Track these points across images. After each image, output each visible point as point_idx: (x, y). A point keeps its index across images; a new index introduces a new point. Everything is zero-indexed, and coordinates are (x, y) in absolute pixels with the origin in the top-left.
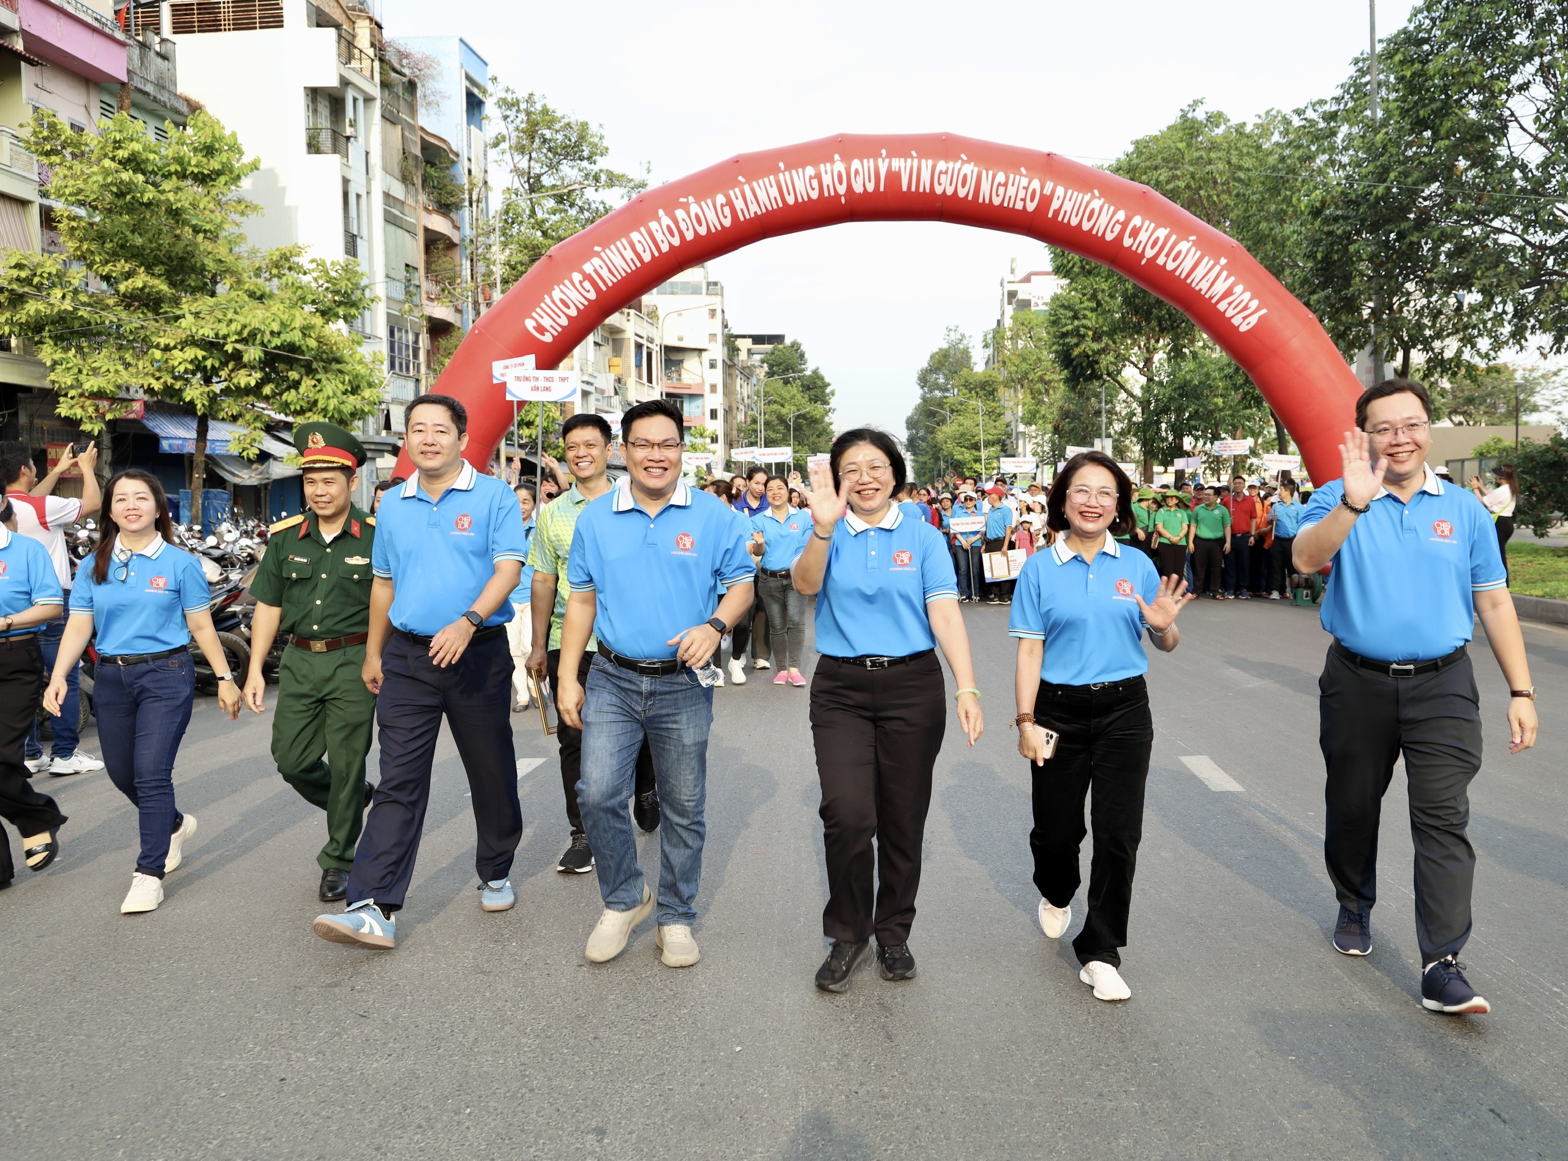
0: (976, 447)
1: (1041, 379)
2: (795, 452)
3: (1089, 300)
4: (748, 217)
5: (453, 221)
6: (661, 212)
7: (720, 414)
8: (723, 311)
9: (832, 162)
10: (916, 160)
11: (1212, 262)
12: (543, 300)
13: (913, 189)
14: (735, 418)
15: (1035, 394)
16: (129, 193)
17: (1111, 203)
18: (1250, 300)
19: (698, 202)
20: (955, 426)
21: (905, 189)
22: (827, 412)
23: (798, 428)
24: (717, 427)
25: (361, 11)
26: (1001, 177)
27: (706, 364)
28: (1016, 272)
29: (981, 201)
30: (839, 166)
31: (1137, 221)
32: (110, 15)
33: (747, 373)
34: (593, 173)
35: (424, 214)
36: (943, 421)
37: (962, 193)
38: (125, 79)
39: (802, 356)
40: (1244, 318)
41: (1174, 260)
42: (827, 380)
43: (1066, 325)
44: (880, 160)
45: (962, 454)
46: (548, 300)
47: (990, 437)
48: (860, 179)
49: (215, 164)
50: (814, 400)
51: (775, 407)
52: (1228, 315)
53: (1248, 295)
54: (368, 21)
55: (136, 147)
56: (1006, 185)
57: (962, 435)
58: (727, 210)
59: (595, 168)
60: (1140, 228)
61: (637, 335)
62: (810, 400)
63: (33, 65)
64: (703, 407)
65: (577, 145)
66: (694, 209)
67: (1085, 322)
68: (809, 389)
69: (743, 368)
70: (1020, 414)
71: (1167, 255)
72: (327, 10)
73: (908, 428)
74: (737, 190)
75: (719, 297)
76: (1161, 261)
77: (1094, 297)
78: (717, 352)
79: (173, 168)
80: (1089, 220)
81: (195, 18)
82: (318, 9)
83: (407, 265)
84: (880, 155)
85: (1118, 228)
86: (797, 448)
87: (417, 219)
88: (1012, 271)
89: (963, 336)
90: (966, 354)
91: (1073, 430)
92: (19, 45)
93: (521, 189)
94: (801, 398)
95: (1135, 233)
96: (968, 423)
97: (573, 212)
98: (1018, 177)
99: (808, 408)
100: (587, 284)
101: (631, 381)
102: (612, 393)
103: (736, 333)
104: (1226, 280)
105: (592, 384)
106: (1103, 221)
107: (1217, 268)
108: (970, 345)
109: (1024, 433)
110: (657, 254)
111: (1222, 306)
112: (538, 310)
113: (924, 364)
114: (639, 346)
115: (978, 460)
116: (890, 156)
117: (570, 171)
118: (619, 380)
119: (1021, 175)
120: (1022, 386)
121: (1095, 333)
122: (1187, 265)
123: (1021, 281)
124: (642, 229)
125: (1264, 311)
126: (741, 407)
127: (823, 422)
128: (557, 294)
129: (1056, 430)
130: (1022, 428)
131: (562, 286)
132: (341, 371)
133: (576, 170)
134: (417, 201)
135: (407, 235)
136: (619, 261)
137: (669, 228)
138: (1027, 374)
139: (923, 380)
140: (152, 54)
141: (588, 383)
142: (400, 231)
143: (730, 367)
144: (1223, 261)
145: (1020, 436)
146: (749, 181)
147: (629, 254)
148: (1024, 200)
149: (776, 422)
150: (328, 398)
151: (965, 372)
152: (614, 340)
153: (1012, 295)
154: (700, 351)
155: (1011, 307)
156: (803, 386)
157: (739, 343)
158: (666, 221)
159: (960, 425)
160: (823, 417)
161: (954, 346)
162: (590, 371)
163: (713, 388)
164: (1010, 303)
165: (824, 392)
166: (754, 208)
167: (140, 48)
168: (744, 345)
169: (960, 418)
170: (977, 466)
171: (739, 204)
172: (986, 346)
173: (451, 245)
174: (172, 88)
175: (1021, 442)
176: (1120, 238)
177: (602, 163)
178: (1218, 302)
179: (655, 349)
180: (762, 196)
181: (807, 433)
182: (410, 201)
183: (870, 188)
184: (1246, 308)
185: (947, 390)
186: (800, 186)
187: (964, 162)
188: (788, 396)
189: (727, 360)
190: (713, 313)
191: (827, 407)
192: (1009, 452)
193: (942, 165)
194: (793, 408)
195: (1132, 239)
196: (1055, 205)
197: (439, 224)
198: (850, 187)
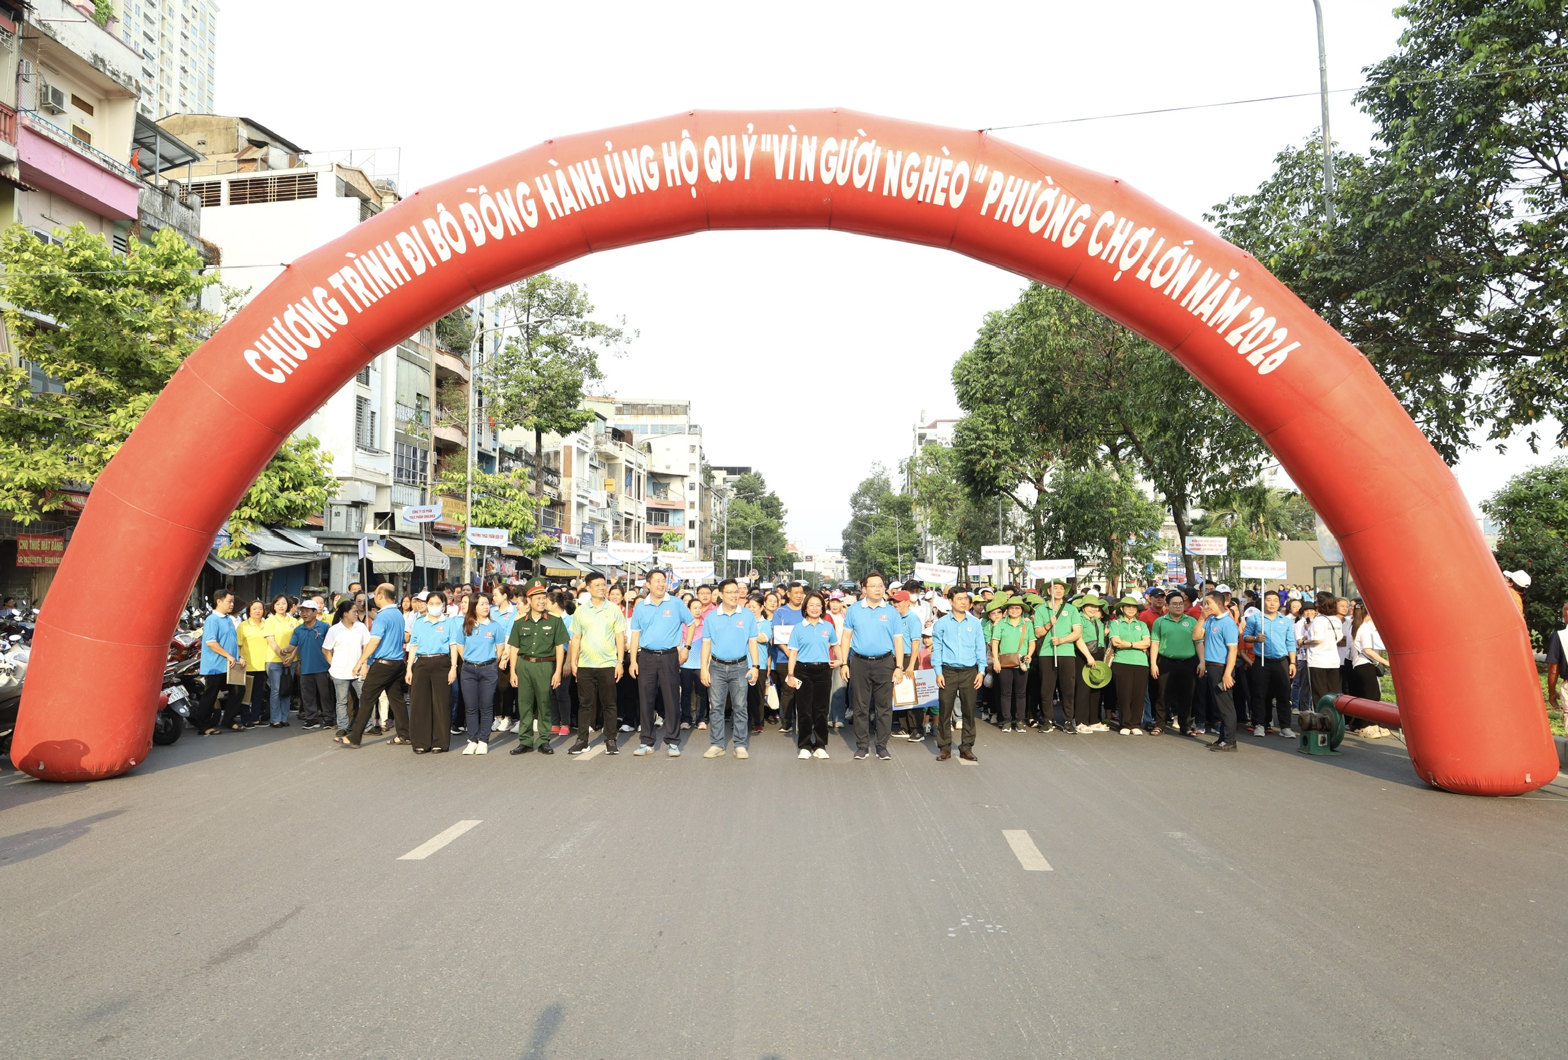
0: (893, 552)
1: (946, 498)
2: (754, 554)
3: (990, 423)
4: (561, 214)
5: (463, 362)
6: (440, 207)
7: (697, 524)
8: (701, 447)
9: (679, 141)
10: (795, 138)
11: (1217, 276)
12: (271, 324)
13: (791, 177)
14: (709, 528)
15: (941, 511)
16: (53, 288)
17: (1071, 194)
18: (1275, 329)
19: (491, 193)
20: (878, 536)
21: (779, 176)
22: (781, 525)
23: (757, 537)
24: (693, 535)
25: (388, 189)
26: (913, 159)
27: (687, 486)
28: (925, 420)
29: (885, 193)
30: (688, 146)
31: (1108, 218)
32: (126, 161)
33: (720, 494)
34: (580, 325)
35: (438, 355)
36: (869, 532)
37: (859, 182)
38: (136, 217)
39: (762, 483)
40: (1267, 355)
41: (1162, 273)
42: (781, 500)
43: (971, 444)
44: (745, 137)
45: (883, 557)
46: (277, 324)
47: (905, 545)
48: (717, 164)
49: (170, 275)
50: (770, 515)
51: (740, 520)
52: (1241, 350)
53: (1271, 322)
54: (393, 197)
55: (88, 253)
56: (920, 170)
57: (883, 543)
58: (531, 205)
59: (581, 321)
60: (1113, 228)
61: (627, 461)
62: (768, 515)
63: (23, 190)
64: (684, 519)
65: (568, 302)
66: (486, 202)
67: (986, 442)
68: (767, 507)
69: (717, 491)
70: (929, 526)
71: (1152, 266)
72: (356, 186)
73: (844, 538)
74: (546, 177)
75: (698, 436)
76: (1142, 275)
77: (994, 421)
78: (697, 478)
79: (131, 278)
80: (1039, 218)
81: (248, 191)
82: (347, 184)
83: (418, 395)
84: (746, 131)
85: (1080, 229)
86: (757, 552)
87: (431, 358)
88: (922, 421)
89: (885, 468)
90: (887, 483)
91: (974, 537)
92: (15, 174)
93: (522, 338)
94: (760, 514)
95: (1104, 237)
96: (888, 533)
97: (564, 357)
98: (937, 159)
99: (765, 521)
100: (334, 304)
101: (622, 497)
102: (605, 506)
103: (713, 465)
104: (1238, 301)
105: (586, 498)
106: (1059, 220)
107: (1226, 284)
108: (890, 476)
109: (931, 542)
110: (433, 264)
111: (1232, 339)
112: (263, 338)
113: (856, 490)
114: (629, 471)
115: (895, 563)
116: (758, 132)
117: (561, 324)
118: (612, 496)
119: (943, 156)
120: (931, 504)
121: (995, 452)
122: (1182, 280)
123: (929, 427)
124: (413, 229)
125: (1297, 345)
126: (715, 520)
127: (777, 532)
128: (290, 316)
129: (960, 537)
130: (929, 538)
131: (298, 306)
132: (283, 469)
133: (566, 322)
134: (431, 344)
135: (420, 371)
136: (379, 273)
137: (450, 228)
138: (934, 493)
139: (855, 502)
140: (176, 203)
141: (583, 497)
142: (413, 366)
143: (706, 489)
144: (1234, 274)
145: (928, 545)
146: (563, 167)
147: (394, 263)
148: (946, 191)
149: (740, 531)
150: (262, 492)
151: (885, 494)
152: (609, 465)
153: (922, 437)
154: (683, 477)
155: (920, 447)
156: (762, 504)
157: (714, 473)
158: (446, 217)
159: (881, 535)
160: (777, 528)
161: (879, 476)
162: (586, 487)
163: (692, 505)
164: (920, 443)
165: (779, 510)
166: (569, 203)
167: (163, 196)
168: (720, 476)
169: (882, 530)
170: (894, 567)
171: (549, 197)
172: (902, 472)
173: (460, 381)
174: (195, 234)
175: (929, 549)
176: (1083, 243)
177: (587, 317)
178: (1226, 332)
179: (644, 474)
180: (581, 186)
181: (765, 540)
182: (425, 344)
183: (731, 175)
184: (1268, 340)
185: (872, 510)
186: (633, 173)
187: (862, 140)
188: (750, 512)
189: (703, 483)
190: (693, 447)
191: (781, 521)
192: (919, 557)
193: (831, 144)
194: (754, 521)
195: (1101, 244)
196: (990, 198)
197: (450, 363)
198: (702, 174)
